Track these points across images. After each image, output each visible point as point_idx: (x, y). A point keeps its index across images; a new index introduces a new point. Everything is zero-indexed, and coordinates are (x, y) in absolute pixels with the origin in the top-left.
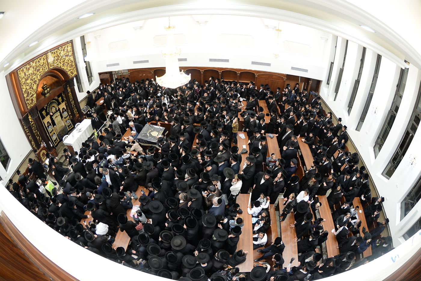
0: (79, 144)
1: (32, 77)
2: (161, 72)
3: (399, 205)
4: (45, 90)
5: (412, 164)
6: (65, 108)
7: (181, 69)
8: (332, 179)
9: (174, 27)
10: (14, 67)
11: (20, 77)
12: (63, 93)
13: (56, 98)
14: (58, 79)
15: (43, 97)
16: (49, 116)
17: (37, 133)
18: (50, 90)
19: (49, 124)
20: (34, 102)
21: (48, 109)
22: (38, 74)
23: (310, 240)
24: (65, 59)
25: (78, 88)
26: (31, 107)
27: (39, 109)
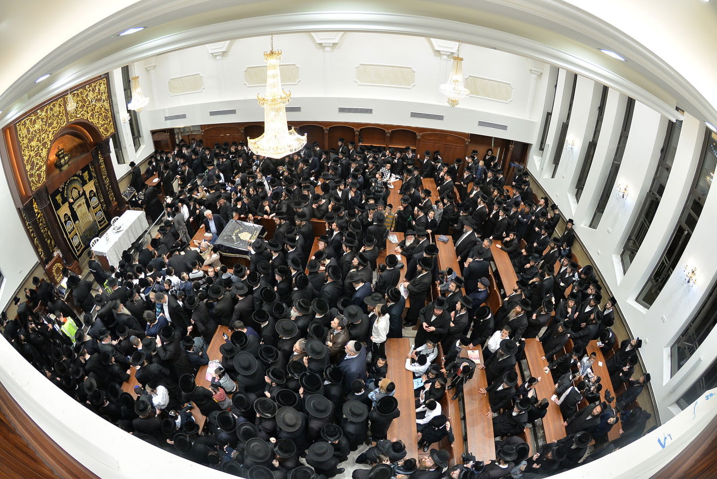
0: (116, 252)
1: (40, 136)
2: (256, 129)
3: (667, 352)
4: (60, 159)
5: (689, 282)
6: (95, 191)
7: (291, 125)
9: (279, 54)
10: (11, 118)
11: (20, 136)
12: (92, 165)
13: (80, 172)
14: (83, 140)
15: (57, 171)
16: (67, 204)
17: (48, 234)
18: (69, 159)
19: (67, 219)
20: (42, 179)
21: (65, 192)
22: (50, 132)
23: (514, 414)
24: (96, 106)
25: (117, 157)
26: (37, 187)
27: (51, 192)
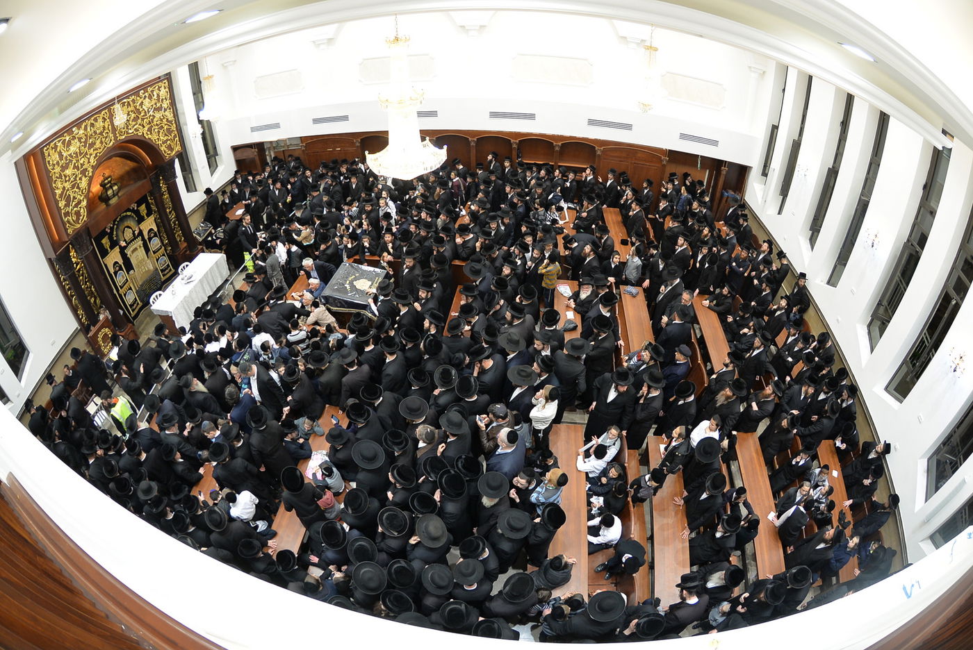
0: (186, 311)
1: (78, 161)
2: (376, 141)
3: (923, 465)
4: (107, 190)
5: (955, 371)
6: (156, 229)
7: (424, 134)
8: (771, 394)
9: (407, 40)
10: (36, 140)
11: (49, 163)
12: (151, 196)
13: (134, 206)
14: (138, 163)
15: (103, 206)
16: (117, 249)
17: (91, 290)
18: (119, 189)
19: (117, 268)
20: (81, 218)
21: (115, 233)
22: (91, 155)
23: (718, 535)
24: (154, 117)
25: (186, 183)
26: (76, 229)
27: (94, 234)
